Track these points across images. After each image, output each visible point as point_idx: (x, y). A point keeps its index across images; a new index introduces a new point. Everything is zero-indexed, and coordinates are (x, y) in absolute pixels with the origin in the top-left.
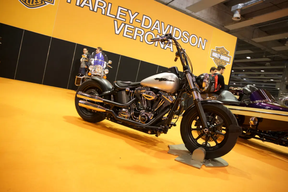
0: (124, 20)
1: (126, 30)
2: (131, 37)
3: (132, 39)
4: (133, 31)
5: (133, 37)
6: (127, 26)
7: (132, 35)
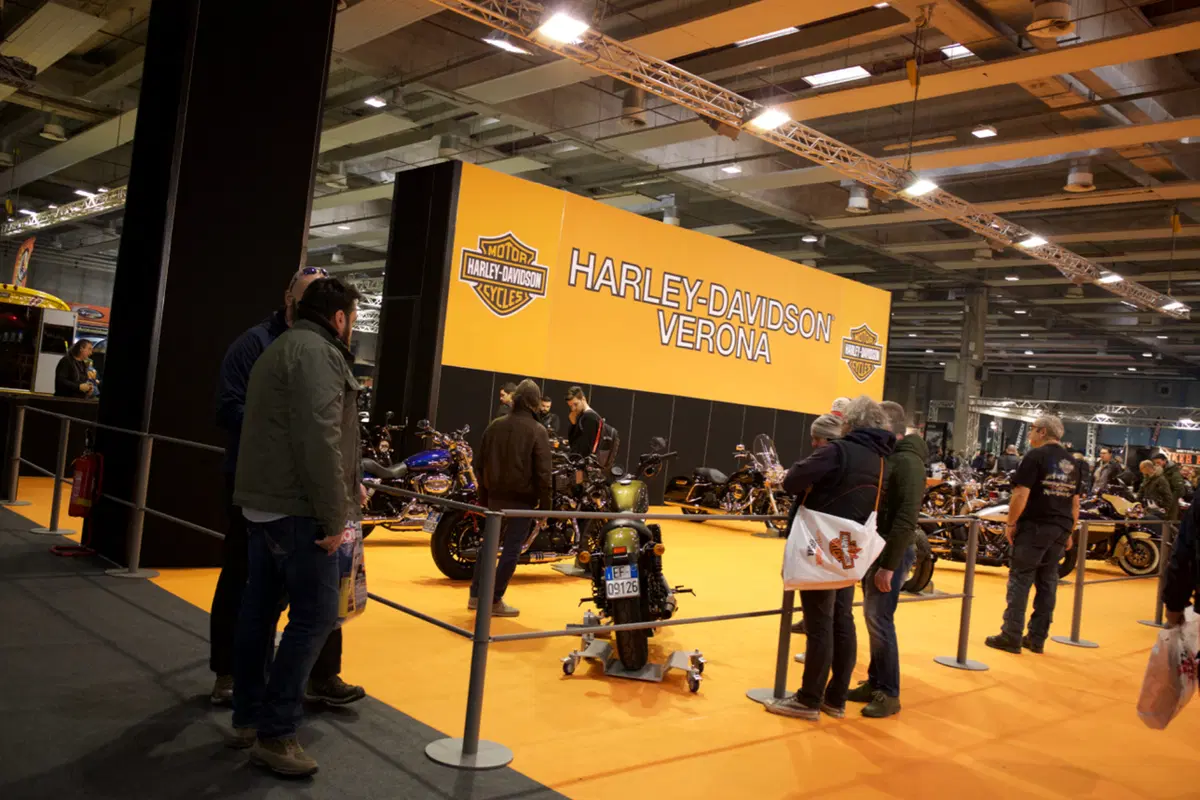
0: (676, 305)
1: (681, 330)
2: (691, 346)
3: (694, 351)
4: (693, 330)
5: (694, 344)
6: (682, 318)
7: (692, 339)
